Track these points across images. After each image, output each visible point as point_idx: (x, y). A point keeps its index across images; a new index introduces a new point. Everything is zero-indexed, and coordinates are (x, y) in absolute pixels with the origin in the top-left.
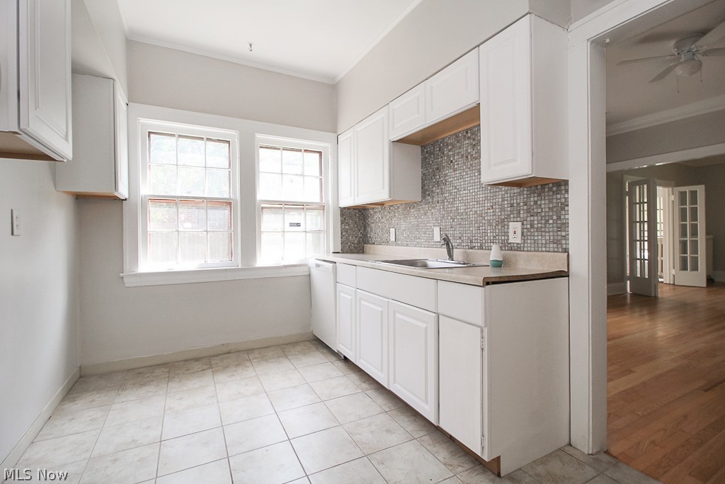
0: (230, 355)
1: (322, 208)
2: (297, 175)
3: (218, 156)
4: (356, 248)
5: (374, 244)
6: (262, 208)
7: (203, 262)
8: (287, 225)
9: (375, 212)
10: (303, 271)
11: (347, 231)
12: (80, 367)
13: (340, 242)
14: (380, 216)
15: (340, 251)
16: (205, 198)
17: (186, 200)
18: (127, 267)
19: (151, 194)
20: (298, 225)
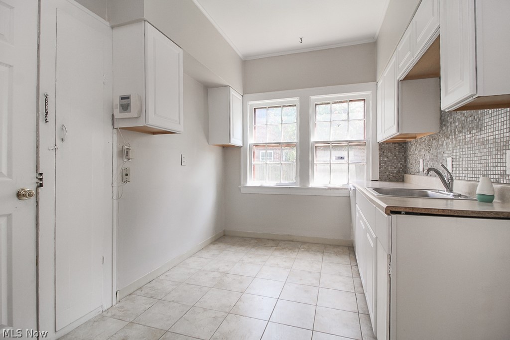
0: (291, 242)
1: (363, 144)
2: (343, 120)
3: (291, 115)
4: (395, 177)
5: (411, 174)
6: (316, 147)
7: (279, 182)
8: (334, 159)
9: (412, 145)
10: (343, 193)
11: (385, 163)
12: (224, 231)
13: (378, 172)
14: (414, 148)
15: (378, 179)
16: (280, 143)
17: (272, 145)
18: (242, 183)
19: (256, 142)
20: (343, 158)
